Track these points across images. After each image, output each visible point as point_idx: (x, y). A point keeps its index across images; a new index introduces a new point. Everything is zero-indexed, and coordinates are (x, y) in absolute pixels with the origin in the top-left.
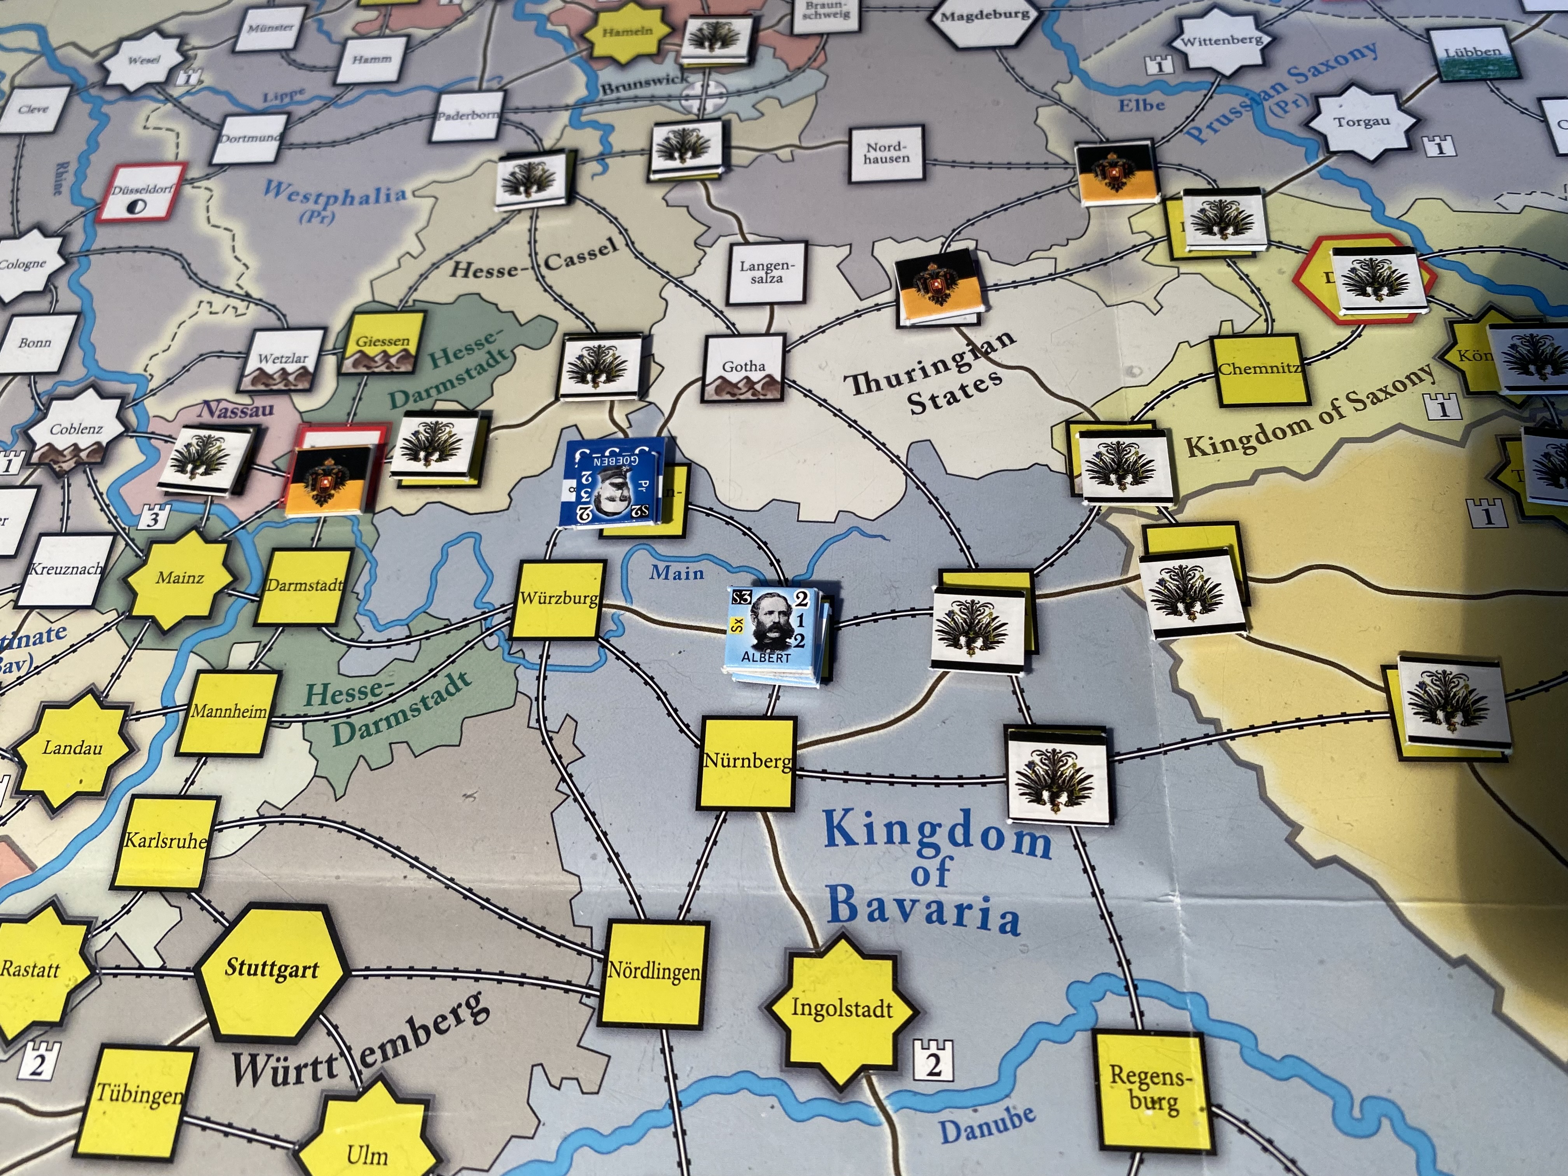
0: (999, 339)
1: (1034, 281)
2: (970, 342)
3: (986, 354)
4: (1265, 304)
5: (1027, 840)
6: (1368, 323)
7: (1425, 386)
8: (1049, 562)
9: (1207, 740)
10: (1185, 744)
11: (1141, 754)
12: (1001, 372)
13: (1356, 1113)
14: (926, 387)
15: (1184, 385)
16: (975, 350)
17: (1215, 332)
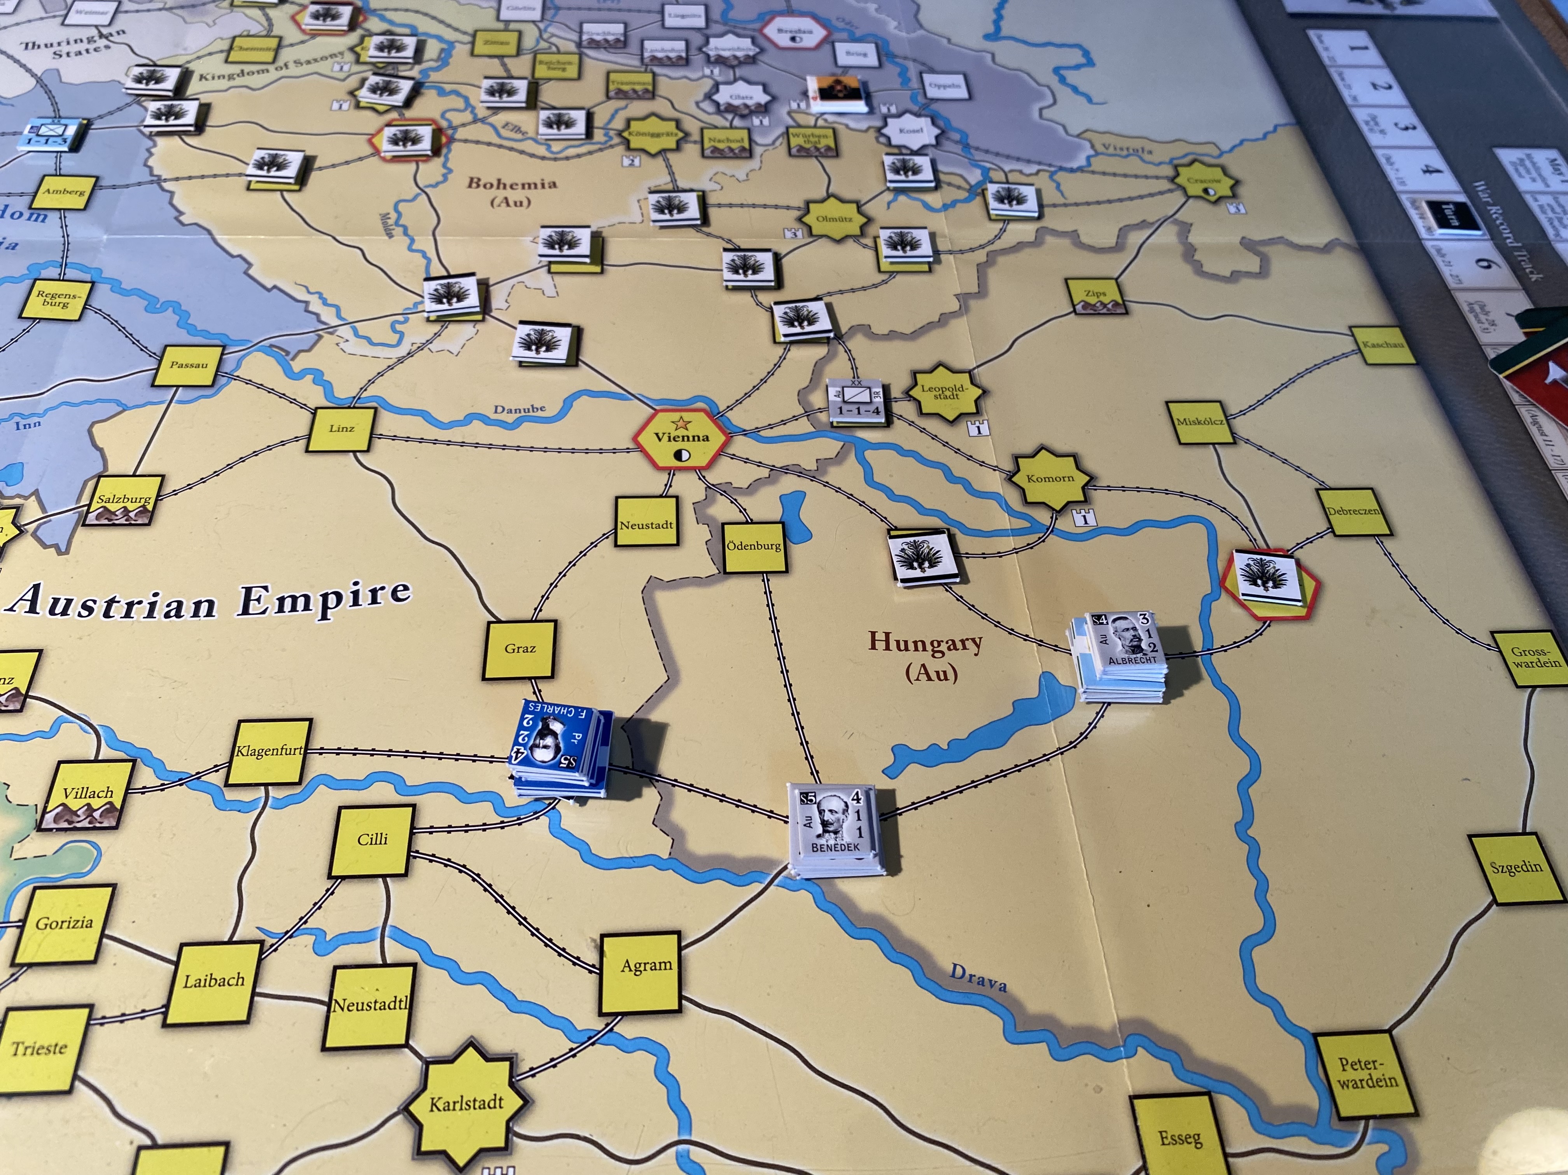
0: (118, 33)
1: (149, 10)
2: (100, 32)
3: (107, 38)
4: (271, 25)
5: (35, 216)
6: (320, 35)
7: (338, 59)
8: (100, 117)
9: (152, 182)
10: (139, 184)
11: (114, 187)
12: (111, 44)
13: (158, 306)
14: (65, 49)
15: (210, 54)
16: (101, 36)
17: (237, 33)
